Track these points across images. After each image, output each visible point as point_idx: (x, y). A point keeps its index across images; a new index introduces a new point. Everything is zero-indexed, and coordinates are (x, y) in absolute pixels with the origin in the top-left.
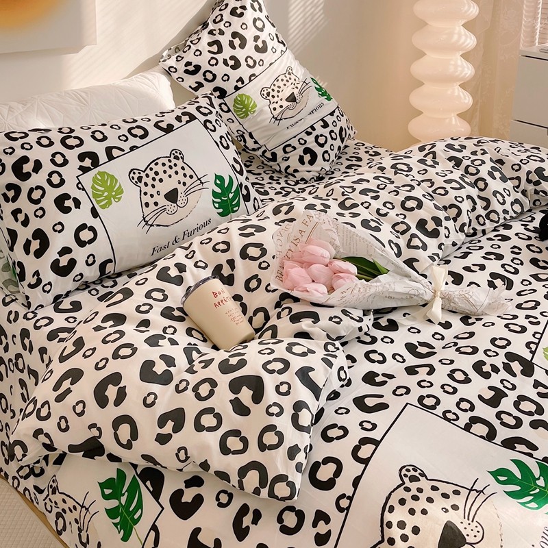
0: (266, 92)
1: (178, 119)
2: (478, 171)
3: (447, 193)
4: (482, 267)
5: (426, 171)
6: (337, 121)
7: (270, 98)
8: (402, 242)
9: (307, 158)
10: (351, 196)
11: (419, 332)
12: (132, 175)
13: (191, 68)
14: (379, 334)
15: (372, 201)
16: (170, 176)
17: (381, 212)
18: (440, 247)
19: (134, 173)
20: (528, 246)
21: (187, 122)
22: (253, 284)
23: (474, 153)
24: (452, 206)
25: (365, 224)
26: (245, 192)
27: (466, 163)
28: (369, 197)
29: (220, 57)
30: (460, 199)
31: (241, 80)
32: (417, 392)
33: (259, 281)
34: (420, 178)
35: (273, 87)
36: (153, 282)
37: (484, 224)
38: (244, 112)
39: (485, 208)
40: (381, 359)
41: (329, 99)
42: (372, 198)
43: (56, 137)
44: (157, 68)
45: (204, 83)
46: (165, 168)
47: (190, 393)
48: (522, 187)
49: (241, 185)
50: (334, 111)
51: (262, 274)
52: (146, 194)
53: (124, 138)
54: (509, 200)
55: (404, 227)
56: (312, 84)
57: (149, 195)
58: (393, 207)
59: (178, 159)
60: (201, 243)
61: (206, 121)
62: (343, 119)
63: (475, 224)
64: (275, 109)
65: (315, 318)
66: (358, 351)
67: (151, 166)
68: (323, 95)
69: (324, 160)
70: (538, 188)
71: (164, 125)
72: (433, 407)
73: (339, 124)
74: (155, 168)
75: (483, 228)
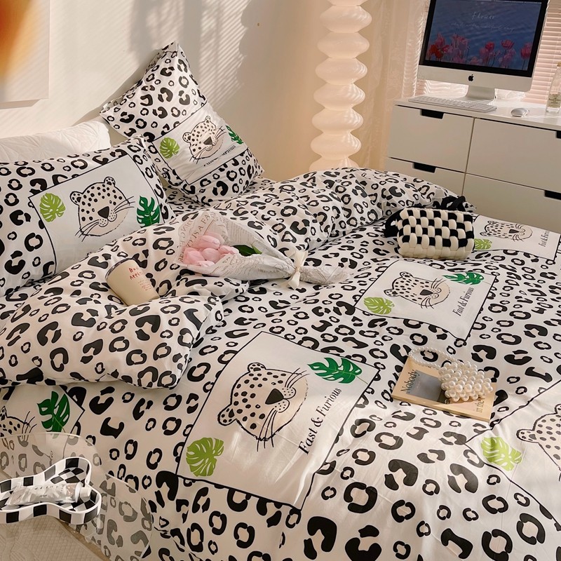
0: (187, 136)
1: (113, 154)
2: (345, 190)
3: (317, 204)
4: (337, 255)
5: (305, 190)
6: (245, 160)
7: (191, 141)
8: (278, 237)
9: (220, 189)
10: (243, 206)
11: (281, 294)
12: (73, 196)
13: (126, 117)
14: (251, 296)
15: (260, 211)
16: (103, 197)
17: (265, 217)
18: (306, 241)
19: (75, 195)
20: (374, 241)
21: (120, 157)
22: (162, 265)
23: (345, 177)
24: (320, 214)
25: (251, 224)
26: (164, 211)
27: (336, 184)
28: (258, 208)
29: (150, 108)
30: (327, 209)
31: (167, 126)
32: (270, 325)
33: (166, 263)
34: (299, 195)
35: (193, 132)
36: (85, 266)
37: (345, 227)
38: (169, 153)
39: (347, 217)
40: (250, 310)
41: (240, 142)
42: (260, 208)
43: (13, 168)
44: (98, 118)
45: (137, 129)
46: (99, 191)
47: (107, 329)
48: (378, 201)
49: (161, 206)
50: (244, 153)
51: (168, 258)
52: (83, 210)
53: (68, 169)
54: (366, 210)
55: (281, 227)
56: (227, 130)
57: (85, 211)
58: (275, 214)
59: (111, 184)
60: (124, 240)
61: (135, 156)
62: (252, 159)
63: (338, 228)
64: (194, 150)
65: (204, 283)
66: (234, 306)
67: (89, 189)
68: (235, 139)
69: (234, 191)
70: (390, 201)
71: (100, 159)
72: (280, 333)
73: (248, 163)
74: (92, 191)
75: (344, 230)
